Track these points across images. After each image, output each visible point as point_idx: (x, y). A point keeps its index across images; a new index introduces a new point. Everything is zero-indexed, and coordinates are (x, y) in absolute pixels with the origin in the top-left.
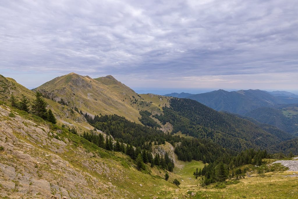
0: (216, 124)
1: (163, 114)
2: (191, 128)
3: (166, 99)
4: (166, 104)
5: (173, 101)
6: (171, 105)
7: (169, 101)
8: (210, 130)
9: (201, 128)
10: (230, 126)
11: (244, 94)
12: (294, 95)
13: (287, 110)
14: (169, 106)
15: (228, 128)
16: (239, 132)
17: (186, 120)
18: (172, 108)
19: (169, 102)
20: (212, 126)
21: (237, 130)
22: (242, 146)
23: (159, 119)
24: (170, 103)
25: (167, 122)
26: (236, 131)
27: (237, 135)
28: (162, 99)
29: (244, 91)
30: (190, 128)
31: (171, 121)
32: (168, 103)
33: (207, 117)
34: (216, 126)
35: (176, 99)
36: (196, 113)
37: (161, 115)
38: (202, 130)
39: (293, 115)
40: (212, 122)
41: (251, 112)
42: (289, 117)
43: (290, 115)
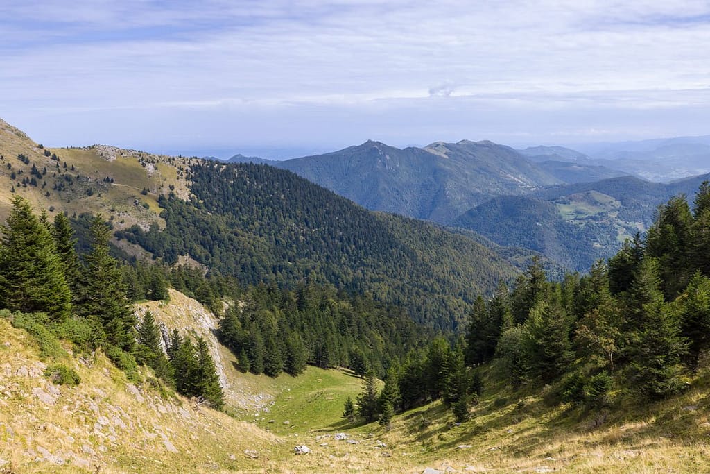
0: (366, 253)
1: (162, 224)
2: (280, 271)
3: (170, 166)
4: (172, 188)
5: (200, 176)
6: (193, 190)
7: (185, 175)
8: (349, 275)
9: (318, 269)
10: (414, 257)
11: (445, 156)
12: (584, 157)
13: (573, 203)
14: (184, 195)
15: (409, 264)
16: (441, 275)
17: (257, 244)
18: (201, 202)
19: (187, 179)
20: (355, 262)
21: (437, 270)
22: (460, 320)
23: (144, 247)
24: (190, 183)
25: (180, 257)
26: (435, 274)
27: (437, 287)
28: (156, 168)
29: (446, 146)
30: (274, 272)
31: (199, 250)
32: (183, 182)
33: (335, 228)
34: (369, 261)
35: (212, 166)
36: (296, 216)
37: (155, 226)
38: (322, 276)
39: (587, 218)
40: (354, 246)
41: (470, 213)
42: (577, 222)
43: (579, 217)
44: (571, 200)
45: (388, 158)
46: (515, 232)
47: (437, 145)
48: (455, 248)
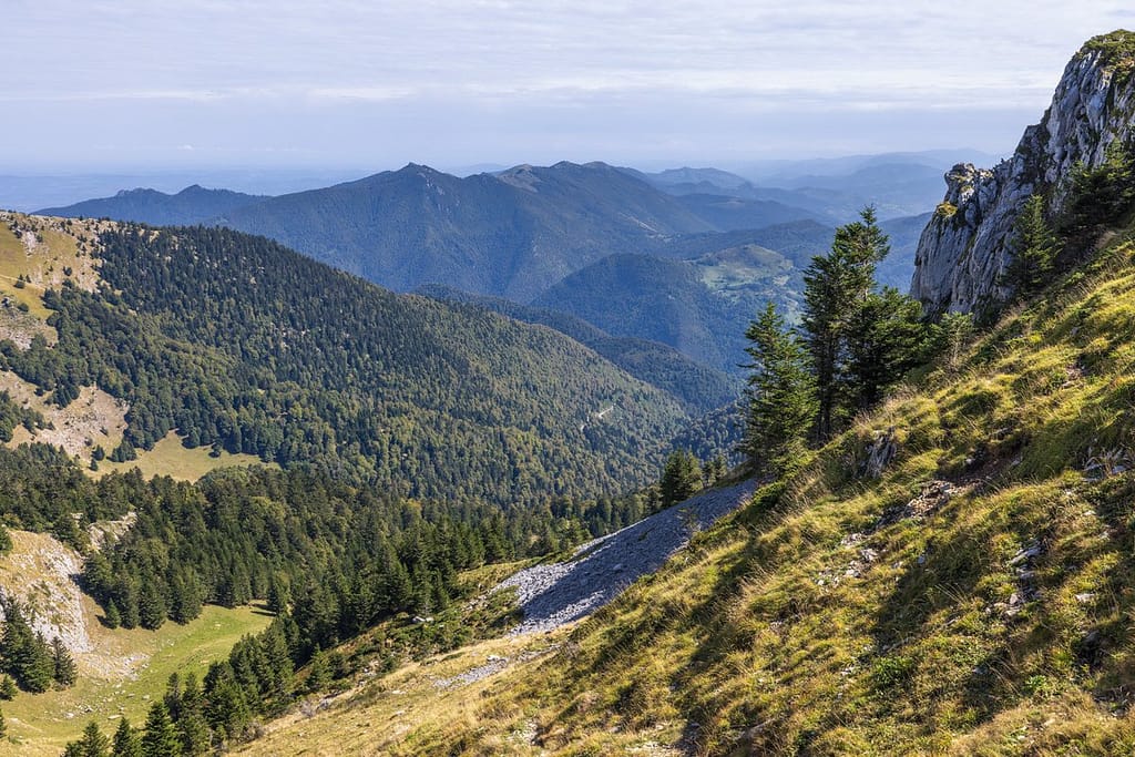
0: (387, 366)
1: (51, 336)
2: (245, 405)
3: (64, 235)
4: (68, 272)
5: (115, 250)
6: (104, 273)
7: (90, 249)
8: (353, 404)
9: (304, 400)
10: (462, 367)
11: (531, 188)
12: (748, 185)
13: (722, 264)
14: (88, 283)
15: (455, 380)
16: (505, 394)
17: (211, 363)
18: (118, 293)
19: (94, 255)
20: (369, 380)
21: (499, 386)
22: (523, 466)
23: (21, 375)
24: (99, 262)
25: (82, 388)
26: (495, 392)
27: (497, 413)
28: (40, 239)
29: (536, 171)
30: (236, 407)
31: (114, 376)
32: (87, 261)
33: (338, 328)
34: (391, 378)
35: (135, 233)
36: (275, 310)
37: (38, 341)
38: (312, 411)
39: (742, 288)
40: (368, 356)
41: (569, 281)
42: (728, 294)
43: (732, 285)
44: (720, 259)
45: (441, 192)
46: (636, 310)
47: (520, 171)
48: (531, 347)
